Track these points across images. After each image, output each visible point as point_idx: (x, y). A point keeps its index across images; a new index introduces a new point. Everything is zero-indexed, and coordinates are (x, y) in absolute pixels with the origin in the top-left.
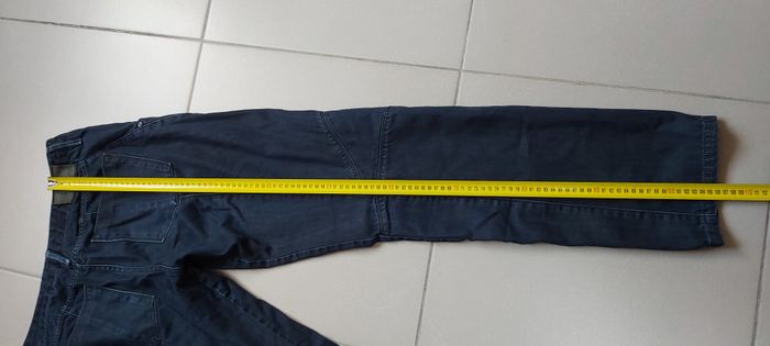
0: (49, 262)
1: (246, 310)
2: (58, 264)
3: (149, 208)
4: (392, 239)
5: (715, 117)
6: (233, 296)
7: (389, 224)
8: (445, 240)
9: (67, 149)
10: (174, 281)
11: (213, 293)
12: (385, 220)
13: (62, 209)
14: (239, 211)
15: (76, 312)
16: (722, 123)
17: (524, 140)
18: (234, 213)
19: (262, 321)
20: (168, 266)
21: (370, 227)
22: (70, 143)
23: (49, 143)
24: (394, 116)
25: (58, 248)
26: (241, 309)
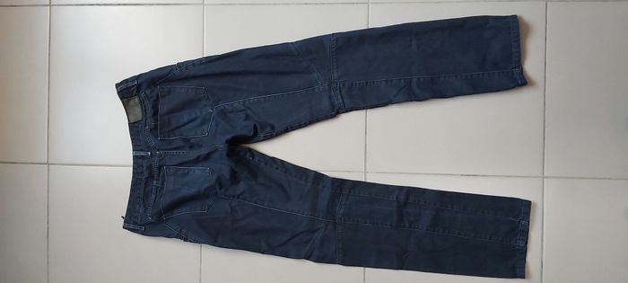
0: (135, 158)
1: (266, 164)
2: (143, 157)
3: (194, 116)
4: (347, 111)
5: (516, 16)
6: (257, 159)
7: (344, 103)
8: (377, 106)
9: (128, 88)
10: (225, 153)
11: (246, 159)
12: (341, 101)
13: (136, 125)
14: (251, 110)
15: (163, 184)
16: (520, 18)
17: (414, 43)
18: (249, 112)
19: (277, 169)
20: (221, 145)
21: (333, 106)
22: (130, 84)
23: (117, 85)
24: (337, 40)
25: (139, 148)
26: (262, 164)
